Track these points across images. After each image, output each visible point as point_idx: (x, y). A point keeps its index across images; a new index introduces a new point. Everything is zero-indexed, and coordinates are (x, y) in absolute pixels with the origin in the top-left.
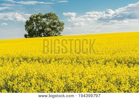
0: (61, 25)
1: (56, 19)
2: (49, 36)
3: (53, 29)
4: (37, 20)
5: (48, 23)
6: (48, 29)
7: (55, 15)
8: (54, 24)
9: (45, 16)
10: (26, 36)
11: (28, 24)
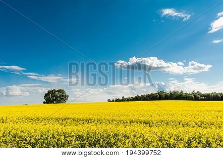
0: (67, 96)
1: (64, 93)
2: (59, 103)
3: (62, 99)
4: (53, 93)
5: (59, 95)
6: (59, 99)
7: (63, 90)
8: (63, 96)
9: (58, 91)
10: (44, 103)
11: (46, 95)
